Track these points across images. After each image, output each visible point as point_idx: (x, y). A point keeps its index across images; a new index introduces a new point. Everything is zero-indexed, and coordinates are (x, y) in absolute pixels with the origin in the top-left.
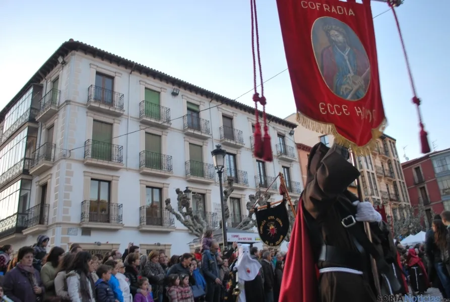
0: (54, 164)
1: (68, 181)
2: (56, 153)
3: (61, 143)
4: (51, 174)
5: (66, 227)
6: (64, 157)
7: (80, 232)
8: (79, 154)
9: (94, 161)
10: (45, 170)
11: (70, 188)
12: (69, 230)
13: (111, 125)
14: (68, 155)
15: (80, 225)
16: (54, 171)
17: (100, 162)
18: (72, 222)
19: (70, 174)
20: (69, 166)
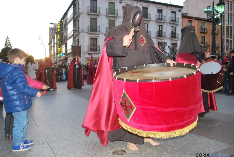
0: (80, 33)
1: (83, 39)
2: (80, 30)
3: (81, 27)
4: (79, 37)
5: (84, 53)
6: (82, 32)
7: (88, 54)
8: (86, 30)
9: (91, 33)
10: (78, 35)
11: (84, 41)
12: (85, 53)
13: (96, 19)
14: (83, 31)
15: (87, 52)
16: (80, 36)
17: (92, 33)
18: (85, 51)
19: (84, 37)
20: (83, 35)
